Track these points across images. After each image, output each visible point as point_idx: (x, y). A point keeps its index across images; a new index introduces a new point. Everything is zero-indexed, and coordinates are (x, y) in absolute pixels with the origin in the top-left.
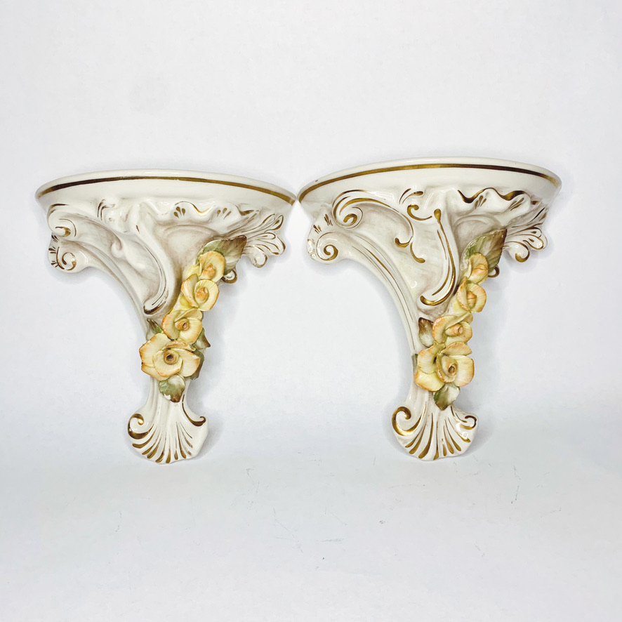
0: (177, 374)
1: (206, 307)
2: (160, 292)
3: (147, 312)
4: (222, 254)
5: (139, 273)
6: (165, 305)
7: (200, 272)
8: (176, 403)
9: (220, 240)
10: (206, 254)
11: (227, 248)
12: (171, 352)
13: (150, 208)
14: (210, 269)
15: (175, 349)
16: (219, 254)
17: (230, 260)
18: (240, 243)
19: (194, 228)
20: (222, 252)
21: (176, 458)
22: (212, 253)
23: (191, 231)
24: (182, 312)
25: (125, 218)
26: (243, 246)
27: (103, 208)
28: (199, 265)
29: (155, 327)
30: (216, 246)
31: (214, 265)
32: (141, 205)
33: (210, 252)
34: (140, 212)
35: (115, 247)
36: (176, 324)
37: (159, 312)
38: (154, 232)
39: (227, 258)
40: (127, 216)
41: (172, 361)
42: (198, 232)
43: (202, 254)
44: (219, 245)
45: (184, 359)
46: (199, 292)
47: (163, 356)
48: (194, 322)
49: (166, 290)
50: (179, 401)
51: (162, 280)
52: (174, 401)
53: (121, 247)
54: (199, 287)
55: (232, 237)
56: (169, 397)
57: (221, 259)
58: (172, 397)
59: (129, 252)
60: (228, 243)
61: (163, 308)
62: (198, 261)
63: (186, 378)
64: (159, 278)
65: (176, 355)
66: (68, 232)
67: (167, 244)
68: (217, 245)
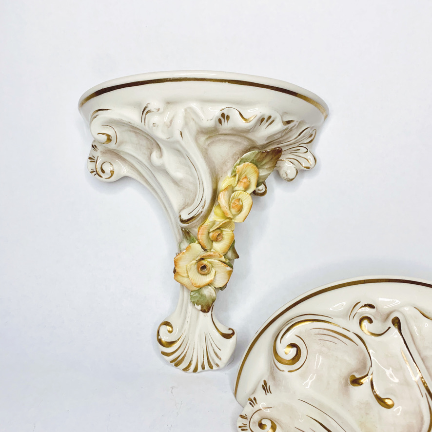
0: (209, 285)
1: (239, 218)
2: (197, 202)
3: (182, 221)
4: (257, 166)
5: (176, 182)
6: (202, 215)
7: (236, 182)
8: (205, 314)
9: (257, 151)
10: (242, 165)
11: (262, 160)
12: (204, 262)
13: (195, 113)
14: (245, 180)
15: (209, 260)
16: (255, 166)
17: (263, 173)
18: (275, 155)
19: (233, 138)
20: (257, 163)
21: (203, 368)
22: (248, 164)
23: (231, 141)
24: (217, 223)
25: (169, 124)
26: (278, 159)
27: (147, 112)
28: (235, 175)
29: (190, 236)
30: (252, 157)
31: (248, 177)
32: (186, 110)
33: (246, 163)
34: (185, 117)
35: (155, 155)
36: (211, 234)
37: (195, 222)
38: (196, 140)
39: (261, 171)
40: (171, 122)
41: (205, 271)
42: (236, 142)
43: (239, 165)
44: (255, 156)
45: (217, 269)
46: (234, 203)
47: (196, 266)
48: (227, 233)
49: (203, 200)
50: (208, 312)
51: (200, 190)
52: (204, 311)
53: (161, 156)
54: (233, 198)
55: (268, 149)
56: (199, 307)
57: (256, 171)
58: (202, 307)
59: (169, 160)
60: (264, 155)
61: (198, 218)
62: (234, 171)
63: (217, 289)
64: (196, 188)
65: (209, 265)
66: (109, 139)
67: (207, 153)
68: (254, 156)
